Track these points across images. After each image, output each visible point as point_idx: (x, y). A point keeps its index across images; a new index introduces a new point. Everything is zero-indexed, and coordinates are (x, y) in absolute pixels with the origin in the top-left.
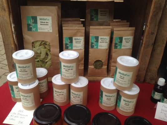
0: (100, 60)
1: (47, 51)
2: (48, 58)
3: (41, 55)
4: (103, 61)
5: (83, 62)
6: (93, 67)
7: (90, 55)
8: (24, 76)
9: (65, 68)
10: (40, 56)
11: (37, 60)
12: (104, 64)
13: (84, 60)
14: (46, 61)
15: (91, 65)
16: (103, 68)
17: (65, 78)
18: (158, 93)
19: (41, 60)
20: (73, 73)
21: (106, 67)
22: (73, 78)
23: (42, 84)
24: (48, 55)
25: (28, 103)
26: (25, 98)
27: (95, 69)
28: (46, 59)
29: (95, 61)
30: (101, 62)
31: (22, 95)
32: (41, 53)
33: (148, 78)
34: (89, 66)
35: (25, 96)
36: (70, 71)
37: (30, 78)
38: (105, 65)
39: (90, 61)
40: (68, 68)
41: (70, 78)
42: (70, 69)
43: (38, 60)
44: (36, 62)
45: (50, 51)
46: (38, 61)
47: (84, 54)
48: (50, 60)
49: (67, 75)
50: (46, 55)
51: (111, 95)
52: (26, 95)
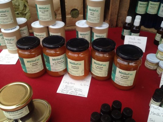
0: (76, 8)
1: (25, 3)
2: (27, 10)
3: (20, 7)
4: (79, 10)
5: (60, 12)
6: (70, 16)
7: (66, 4)
8: (5, 21)
9: (41, 10)
10: (18, 8)
11: (16, 13)
12: (80, 12)
13: (60, 9)
14: (25, 13)
15: (68, 14)
16: (80, 17)
17: (43, 20)
18: (126, 30)
19: (20, 12)
20: (49, 15)
21: (82, 15)
22: (49, 20)
23: (23, 31)
24: (26, 6)
25: (13, 46)
26: (9, 41)
27: (72, 18)
28: (25, 11)
29: (71, 9)
30: (77, 11)
31: (6, 40)
32: (19, 5)
33: (120, 22)
34: (67, 16)
35: (8, 40)
36: (46, 13)
37: (11, 22)
38: (80, 14)
39: (66, 10)
40: (44, 10)
41: (47, 20)
42: (45, 11)
43: (18, 12)
44: (16, 15)
45: (28, 3)
46: (18, 14)
47: (60, 3)
48: (29, 11)
49: (44, 17)
50: (25, 7)
51: (85, 33)
52: (9, 38)
